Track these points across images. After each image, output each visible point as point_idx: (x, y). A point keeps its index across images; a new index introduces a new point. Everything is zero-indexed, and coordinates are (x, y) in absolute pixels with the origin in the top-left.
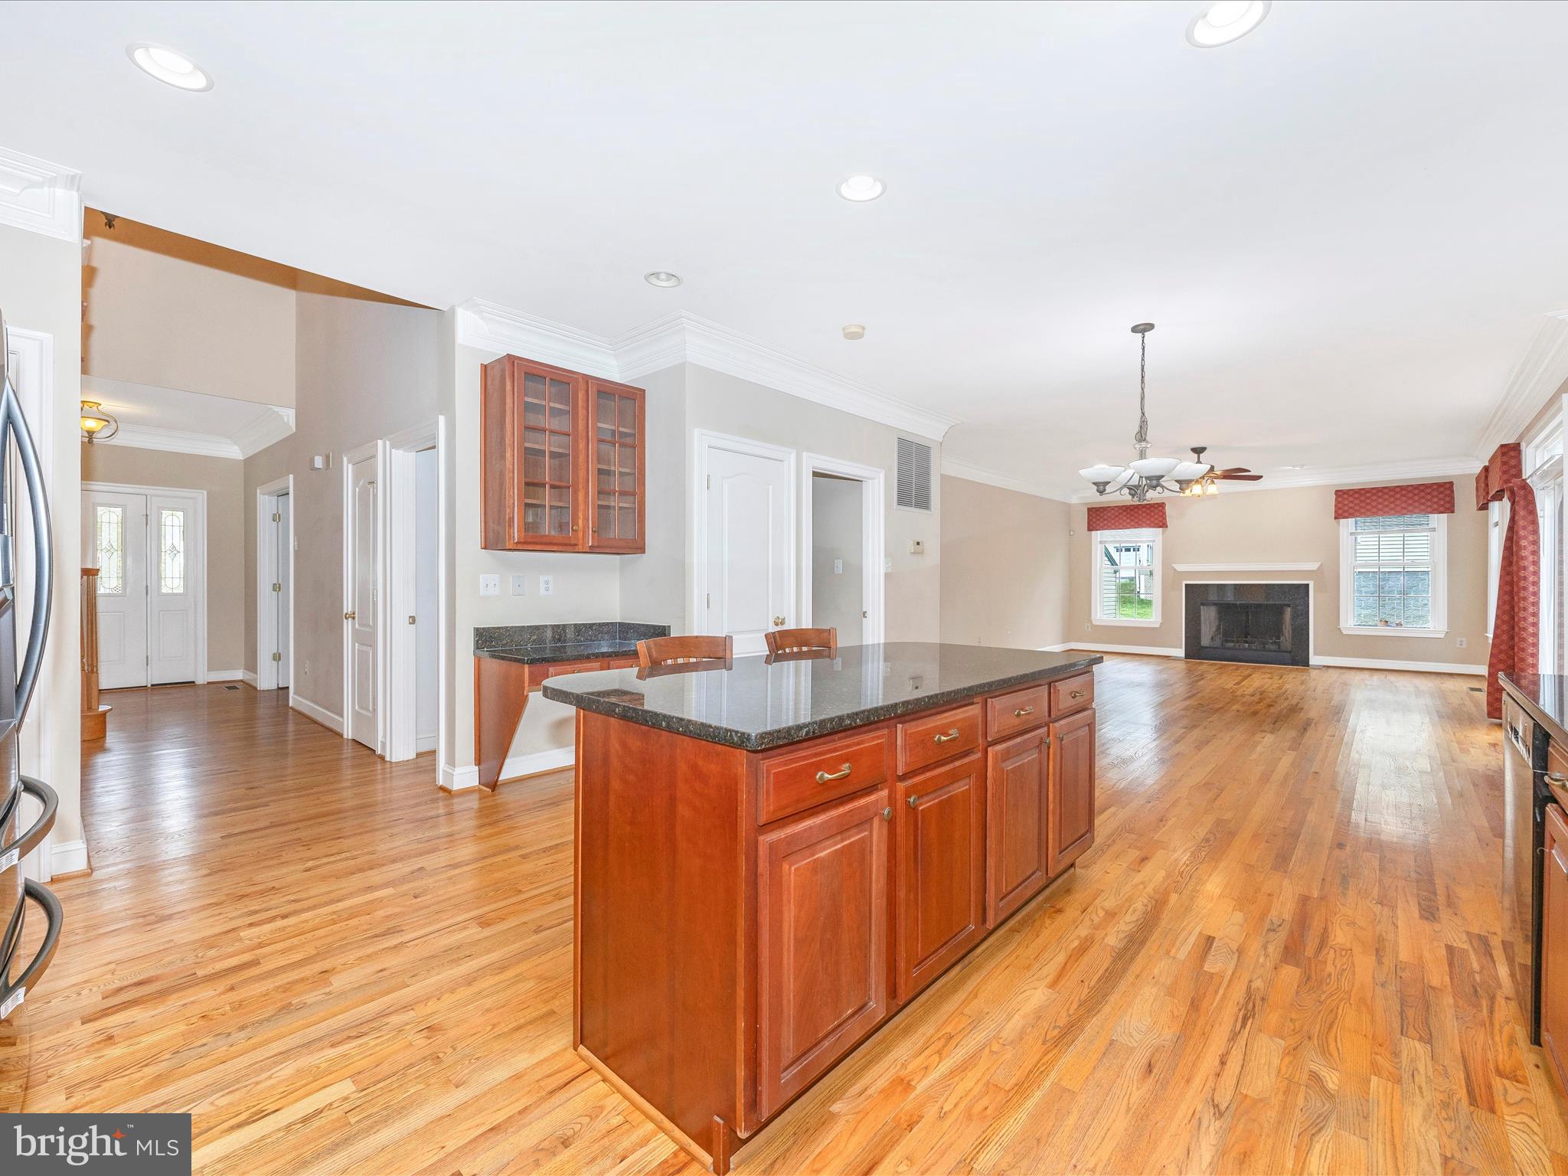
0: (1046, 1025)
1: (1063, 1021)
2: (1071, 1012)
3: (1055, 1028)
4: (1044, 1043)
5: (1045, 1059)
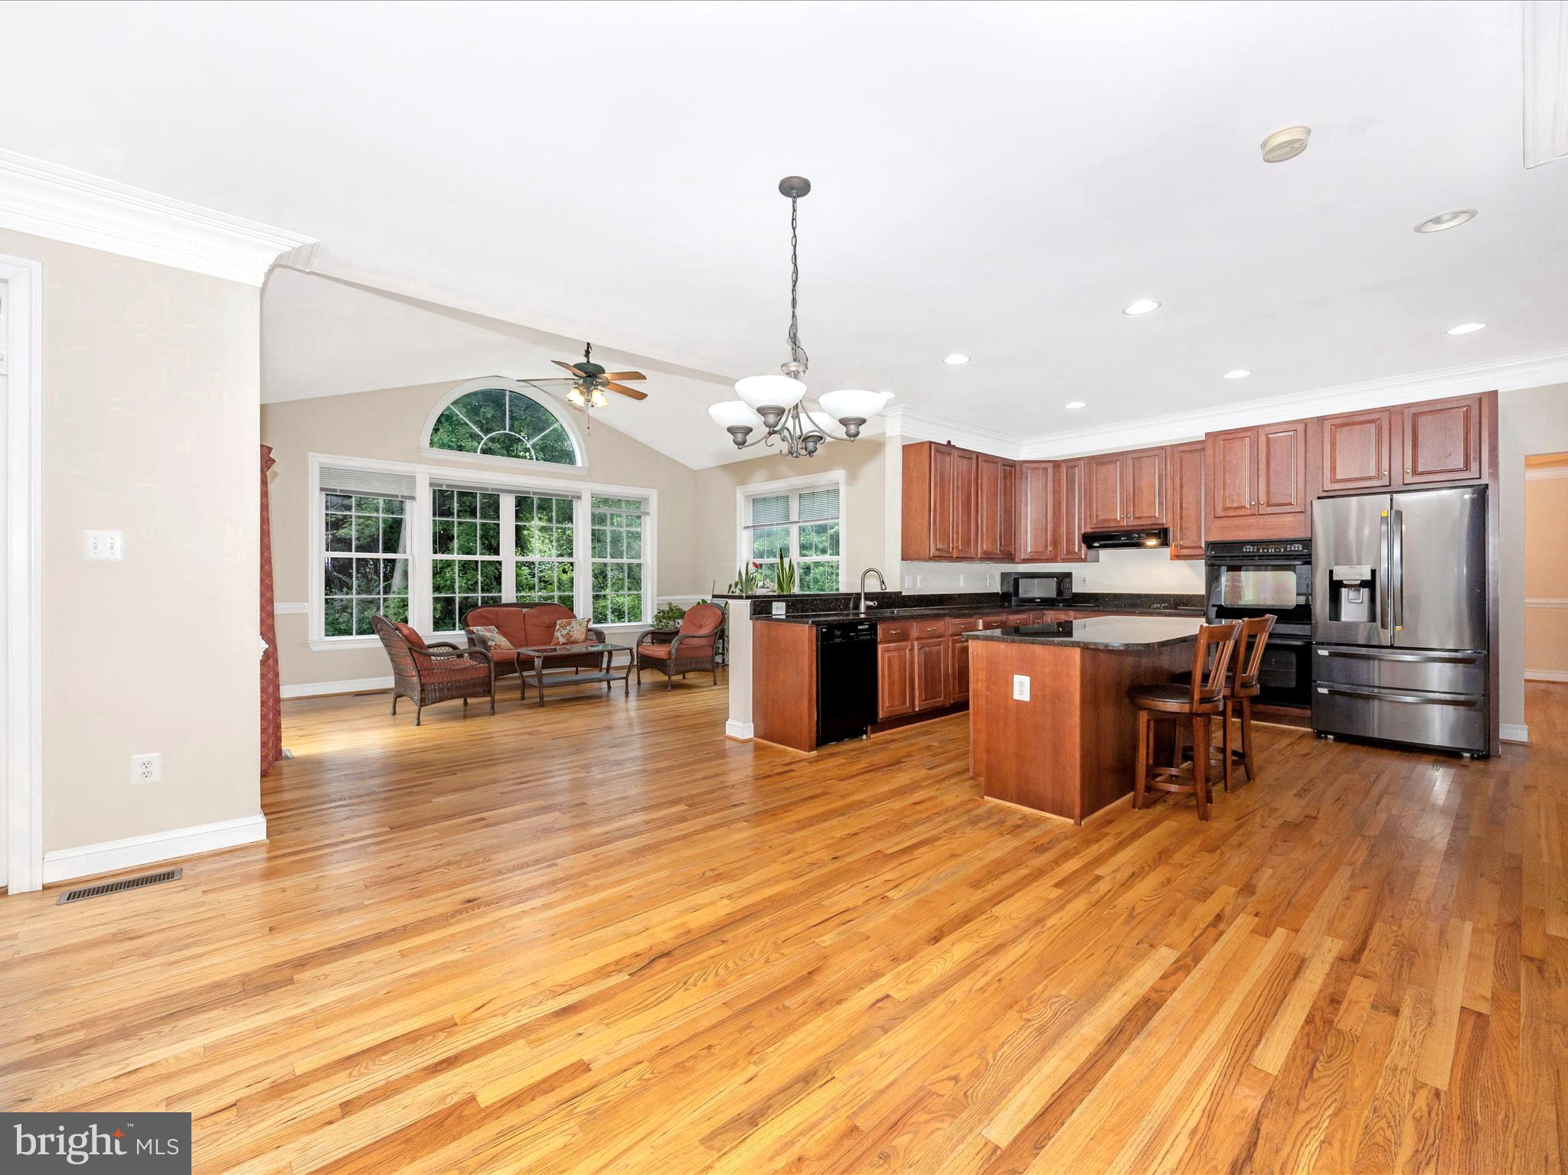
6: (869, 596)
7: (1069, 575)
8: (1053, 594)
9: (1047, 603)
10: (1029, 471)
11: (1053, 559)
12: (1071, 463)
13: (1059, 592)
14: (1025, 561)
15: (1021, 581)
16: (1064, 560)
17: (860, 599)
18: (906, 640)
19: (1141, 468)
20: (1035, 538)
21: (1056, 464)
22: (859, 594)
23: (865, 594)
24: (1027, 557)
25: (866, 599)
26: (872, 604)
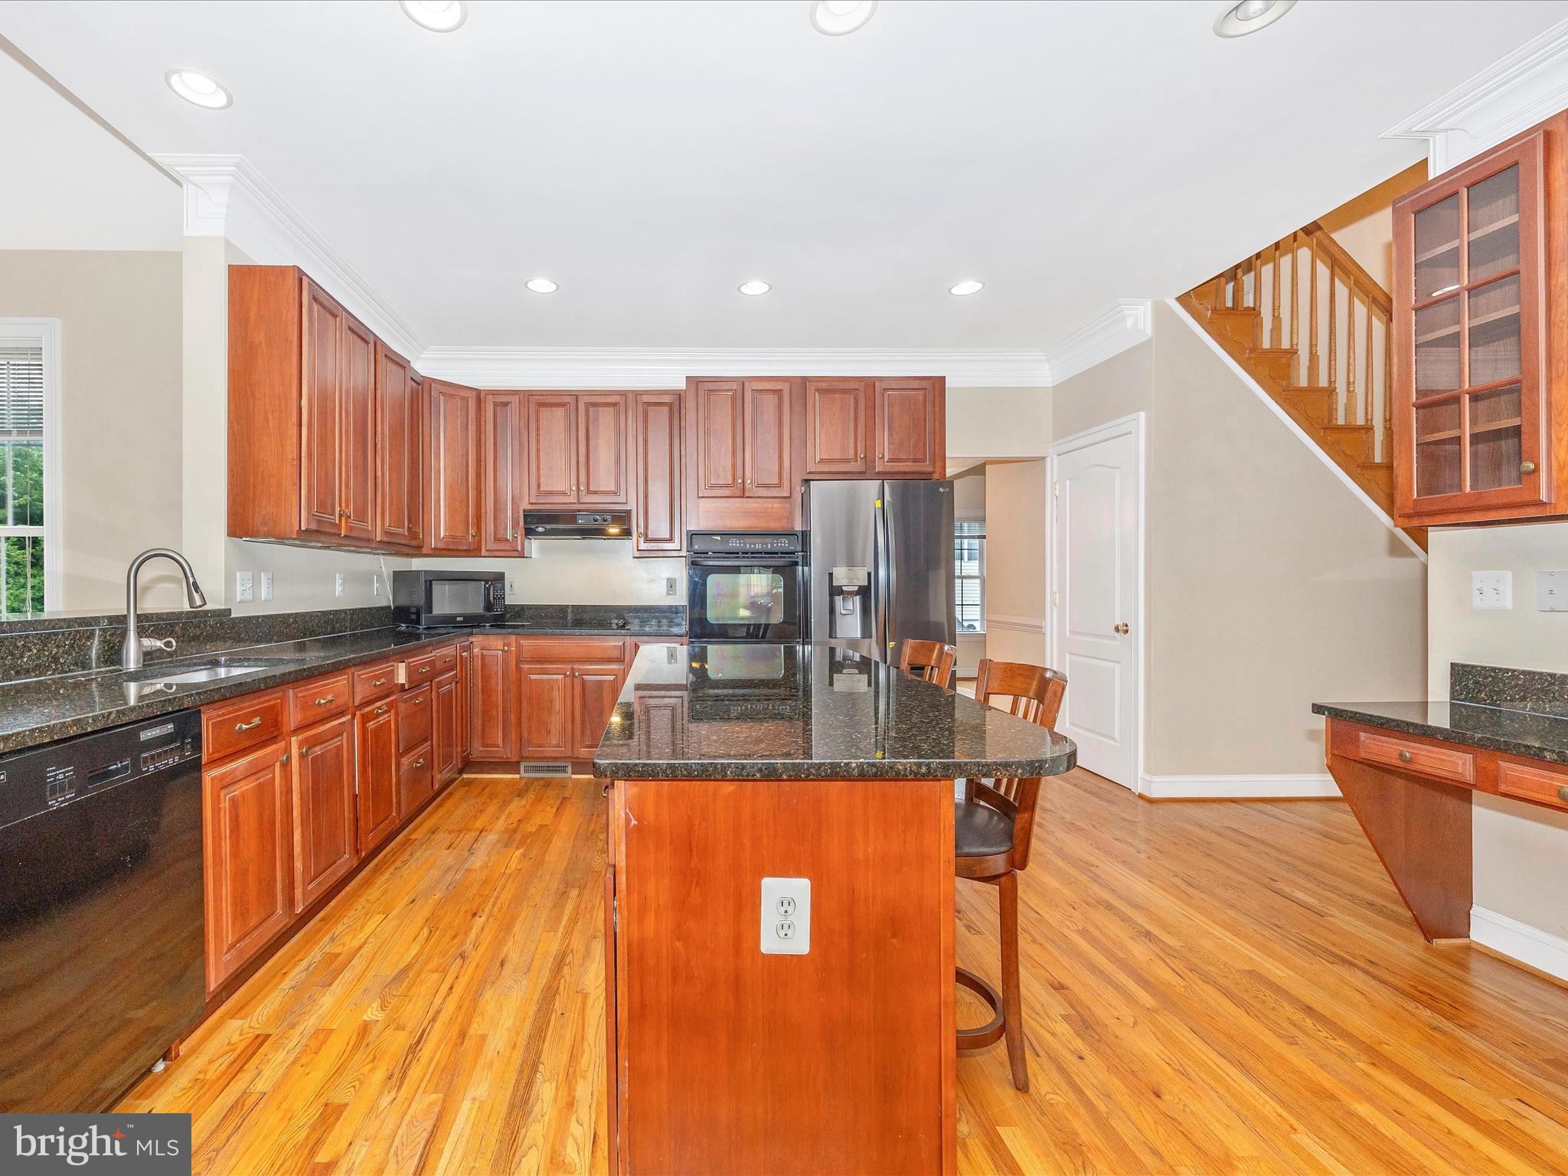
0: (576, 962)
1: (566, 970)
2: (563, 980)
3: (569, 963)
4: (572, 950)
5: (567, 941)
6: (151, 625)
7: (499, 578)
8: (479, 609)
9: (472, 623)
10: (442, 398)
11: (474, 552)
12: (502, 399)
13: (489, 607)
14: (438, 553)
15: (437, 588)
16: (493, 554)
17: (124, 634)
18: (273, 740)
19: (597, 419)
20: (452, 513)
21: (480, 396)
22: (122, 620)
23: (140, 618)
24: (441, 545)
25: (142, 632)
26: (159, 644)
